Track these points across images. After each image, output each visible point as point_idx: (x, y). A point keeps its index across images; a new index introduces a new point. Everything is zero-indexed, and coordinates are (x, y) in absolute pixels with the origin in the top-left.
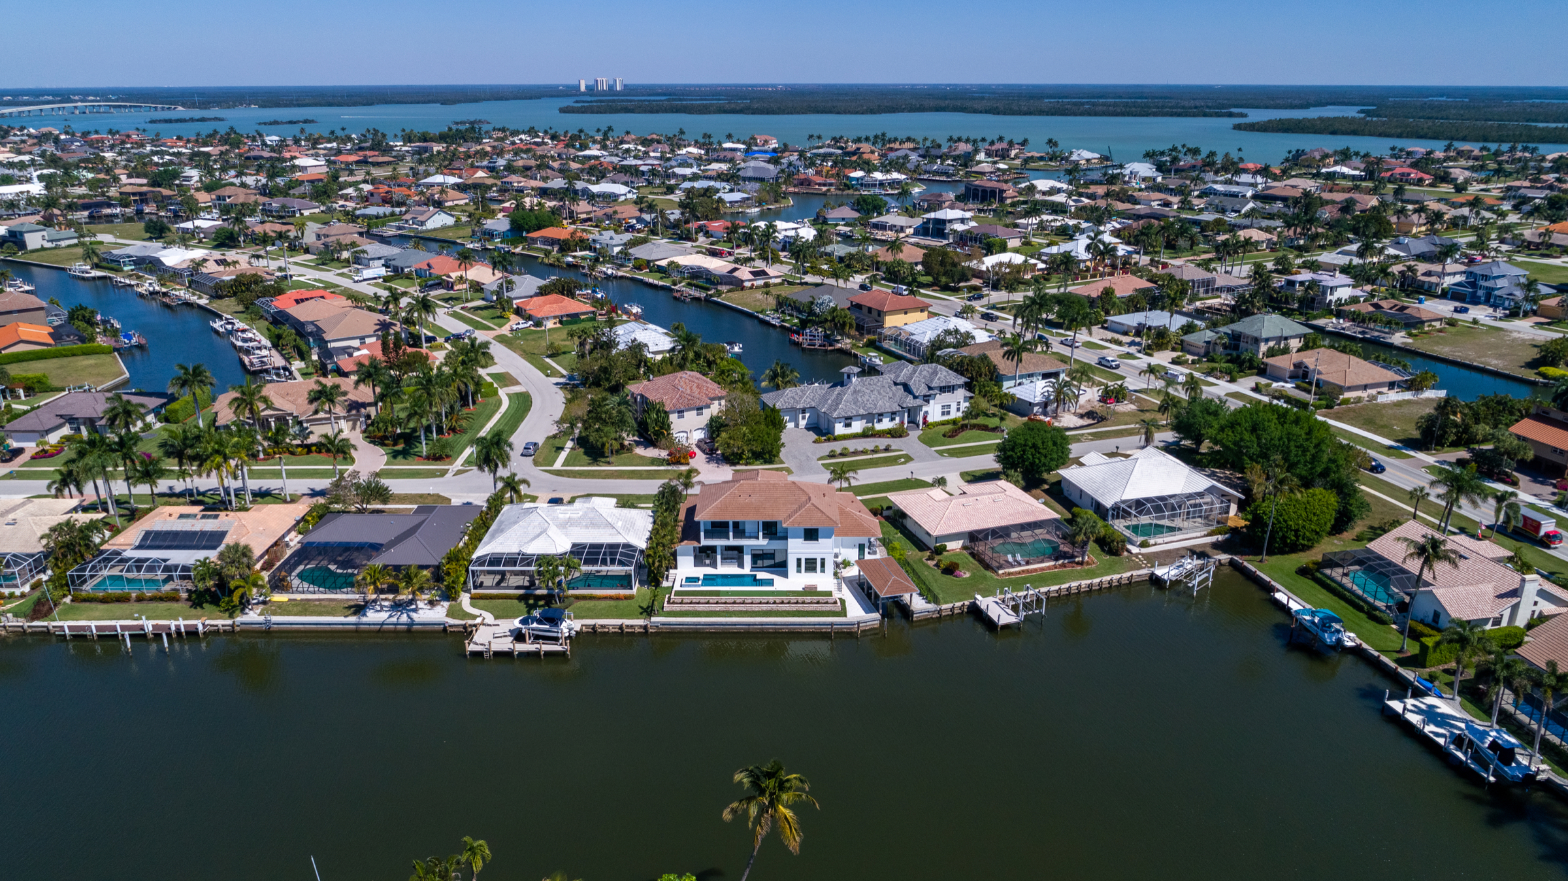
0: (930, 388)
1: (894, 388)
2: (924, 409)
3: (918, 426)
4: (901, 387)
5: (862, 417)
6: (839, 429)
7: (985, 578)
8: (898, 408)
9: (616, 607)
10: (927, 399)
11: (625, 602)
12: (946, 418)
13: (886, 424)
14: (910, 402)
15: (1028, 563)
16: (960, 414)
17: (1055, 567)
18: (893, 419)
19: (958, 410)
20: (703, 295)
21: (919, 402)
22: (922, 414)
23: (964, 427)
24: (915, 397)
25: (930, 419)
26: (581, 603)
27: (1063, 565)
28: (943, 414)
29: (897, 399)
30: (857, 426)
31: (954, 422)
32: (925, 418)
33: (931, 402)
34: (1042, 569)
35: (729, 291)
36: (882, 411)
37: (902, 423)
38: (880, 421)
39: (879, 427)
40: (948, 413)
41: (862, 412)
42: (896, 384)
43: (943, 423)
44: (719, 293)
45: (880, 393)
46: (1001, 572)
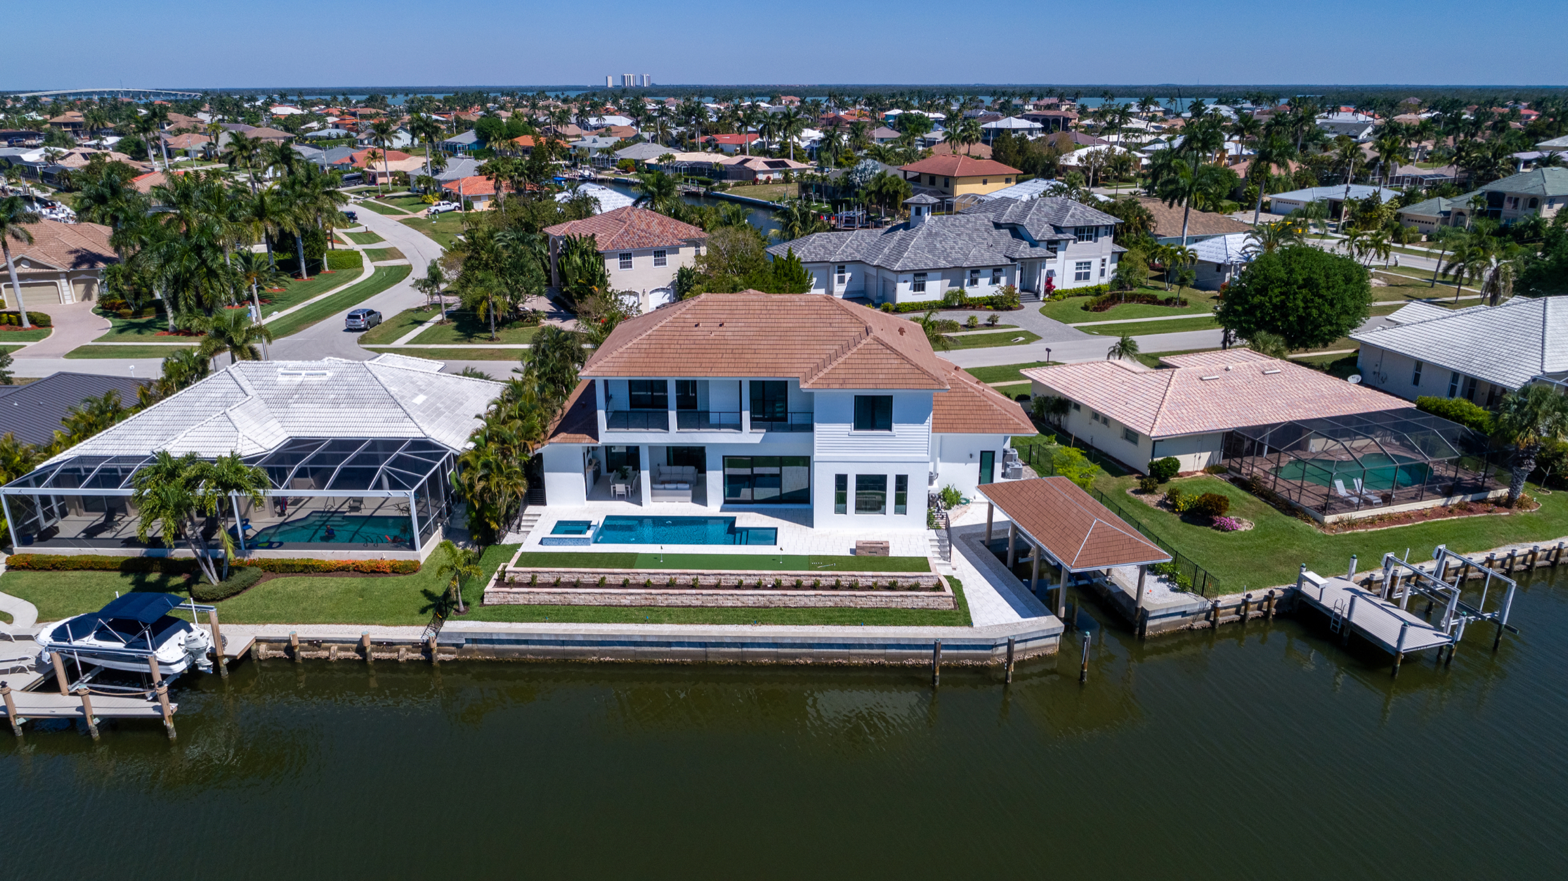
0: (1058, 230)
1: (995, 232)
2: (1049, 265)
4: (1006, 231)
5: (944, 273)
6: (904, 293)
7: (1293, 531)
8: (1005, 261)
9: (362, 593)
10: (1053, 246)
11: (393, 580)
12: (1082, 284)
13: (984, 288)
14: (1024, 250)
15: (1387, 500)
16: (1105, 281)
17: (1447, 510)
18: (995, 281)
19: (1102, 273)
20: (702, 190)
21: (1040, 251)
22: (1044, 272)
23: (1114, 299)
24: (1034, 244)
25: (1059, 284)
26: (278, 583)
27: (1463, 508)
28: (1078, 277)
29: (1002, 247)
30: (935, 290)
31: (1098, 291)
32: (1049, 282)
33: (1060, 254)
34: (1421, 514)
35: (737, 184)
36: (979, 263)
37: (1011, 285)
38: (973, 282)
39: (972, 292)
40: (1087, 276)
41: (942, 263)
42: (998, 226)
43: (1078, 293)
45: (971, 239)
46: (1329, 519)
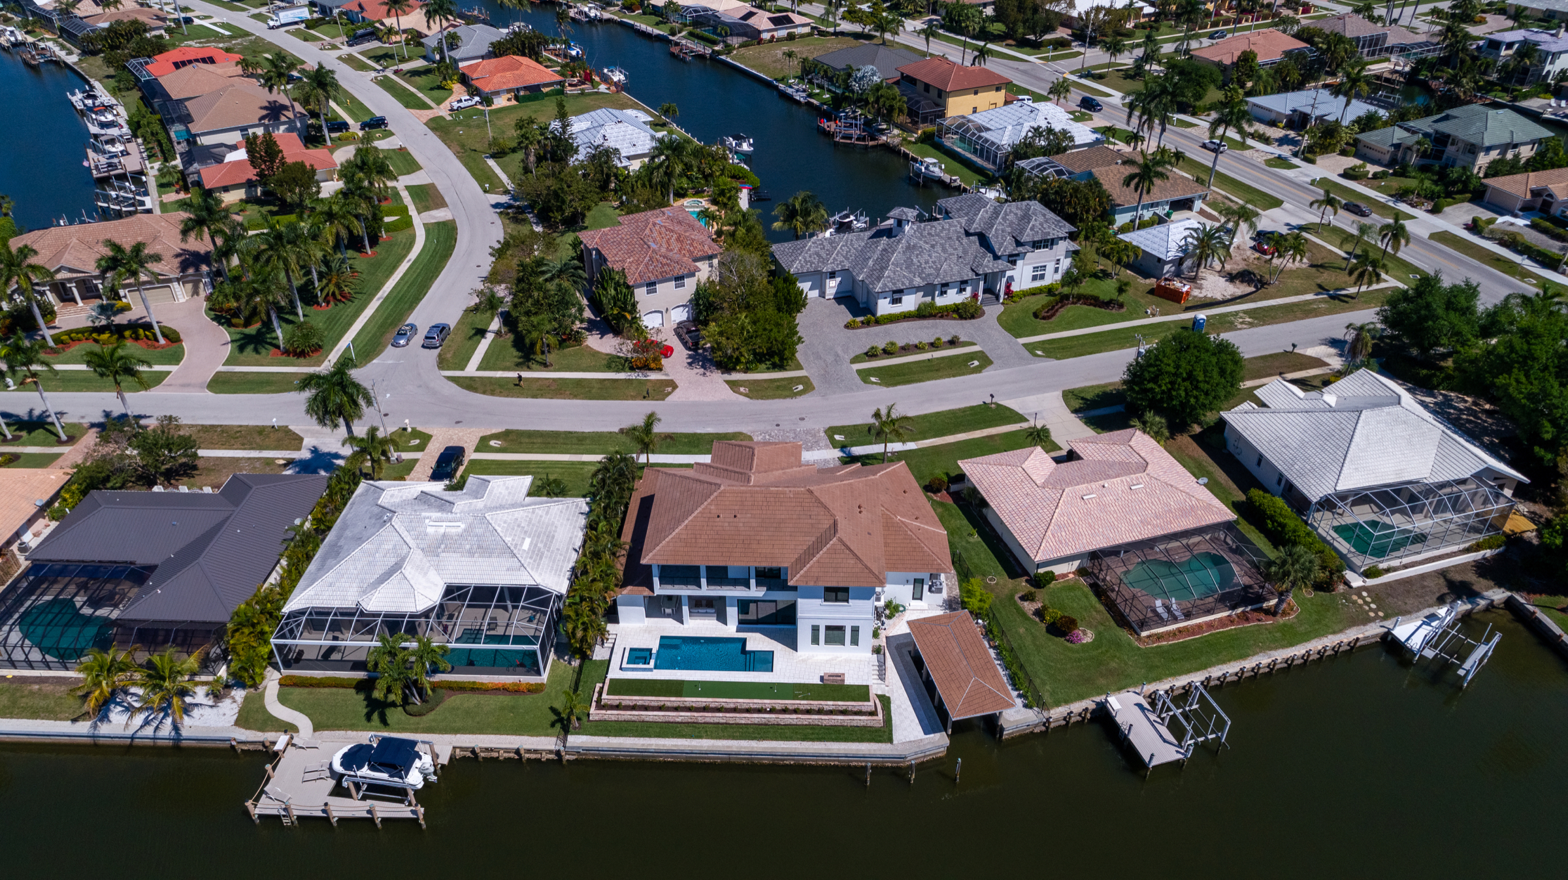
0: (1019, 243)
1: (965, 240)
2: (1008, 273)
3: (997, 297)
4: (974, 239)
5: (918, 289)
6: (884, 307)
7: (1118, 644)
8: (971, 275)
9: (513, 708)
10: (1012, 259)
11: (530, 698)
12: (1038, 284)
13: (953, 297)
14: (988, 265)
15: (1188, 616)
16: (1058, 277)
17: (1230, 620)
18: (962, 290)
19: (1056, 270)
20: (708, 51)
21: (1001, 264)
22: (1004, 280)
23: (1064, 299)
24: (996, 257)
25: (1015, 288)
26: (456, 700)
27: (1244, 617)
28: (1034, 278)
29: (969, 258)
30: (910, 303)
31: (1049, 291)
32: (1008, 286)
33: (1020, 263)
34: (1210, 625)
35: (741, 46)
36: (948, 279)
37: (975, 296)
38: (943, 293)
39: (940, 301)
40: (1042, 277)
41: (918, 281)
42: (968, 234)
43: (1033, 293)
44: (728, 49)
45: (944, 250)
46: (1144, 634)
